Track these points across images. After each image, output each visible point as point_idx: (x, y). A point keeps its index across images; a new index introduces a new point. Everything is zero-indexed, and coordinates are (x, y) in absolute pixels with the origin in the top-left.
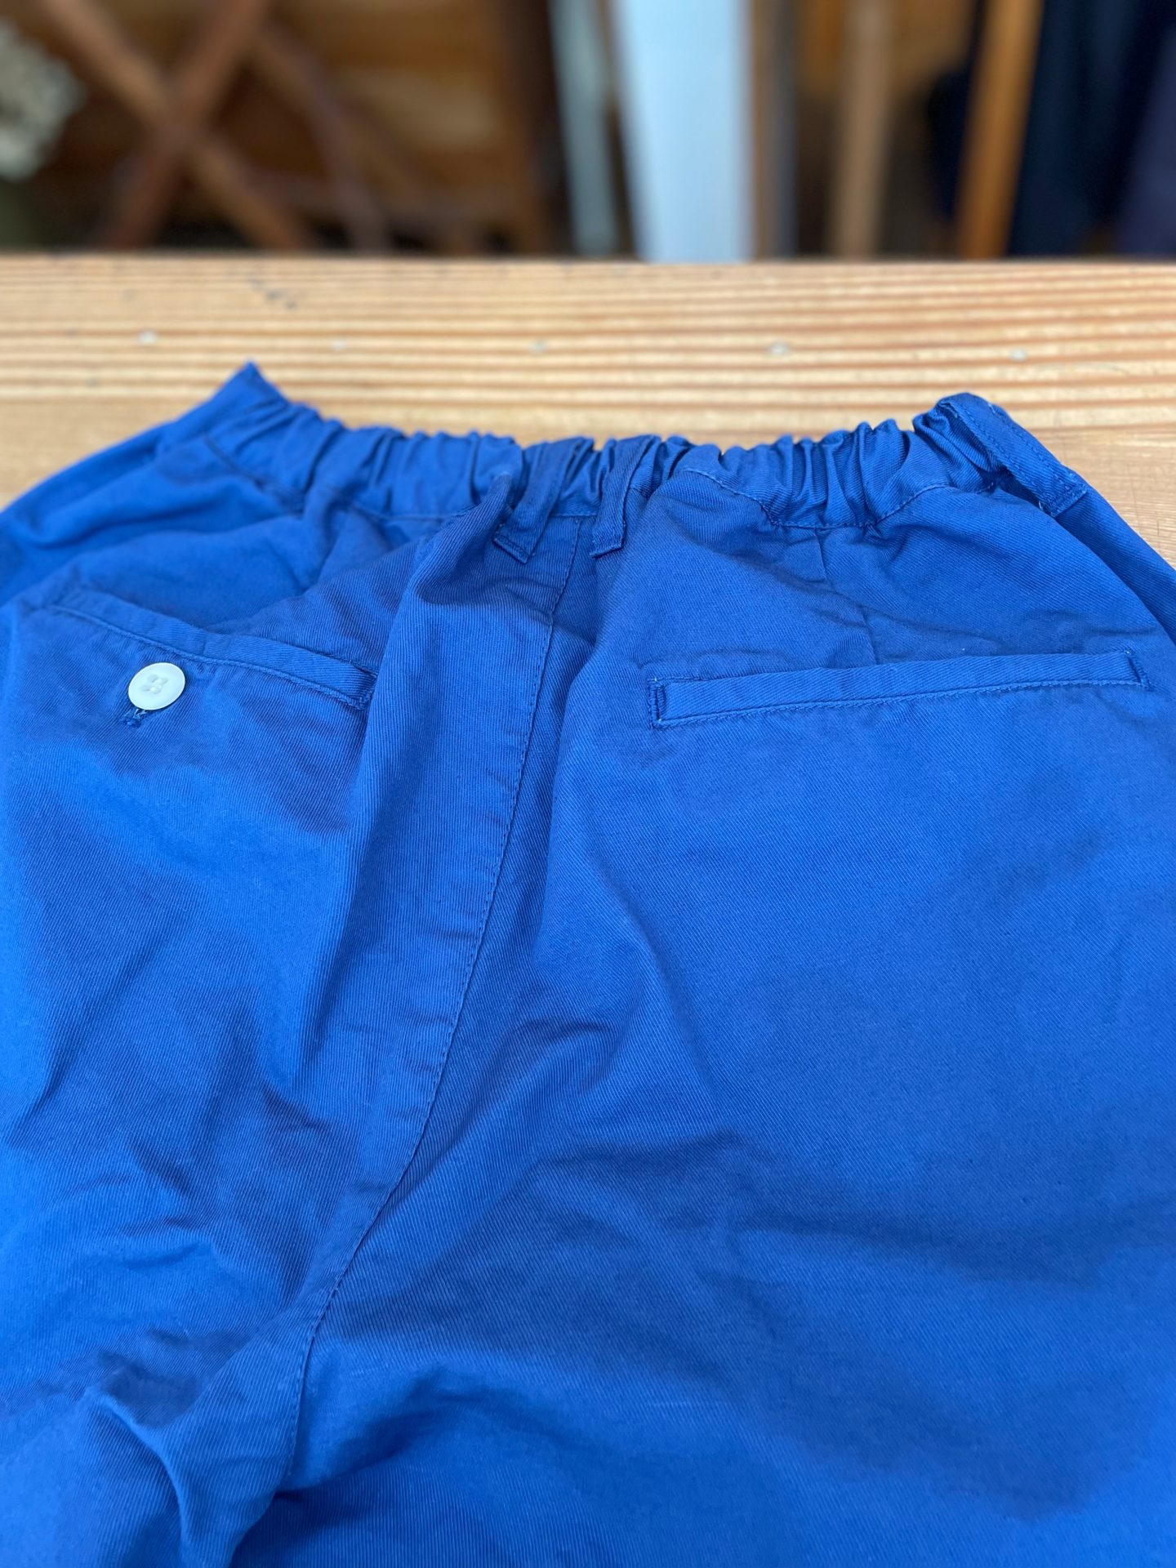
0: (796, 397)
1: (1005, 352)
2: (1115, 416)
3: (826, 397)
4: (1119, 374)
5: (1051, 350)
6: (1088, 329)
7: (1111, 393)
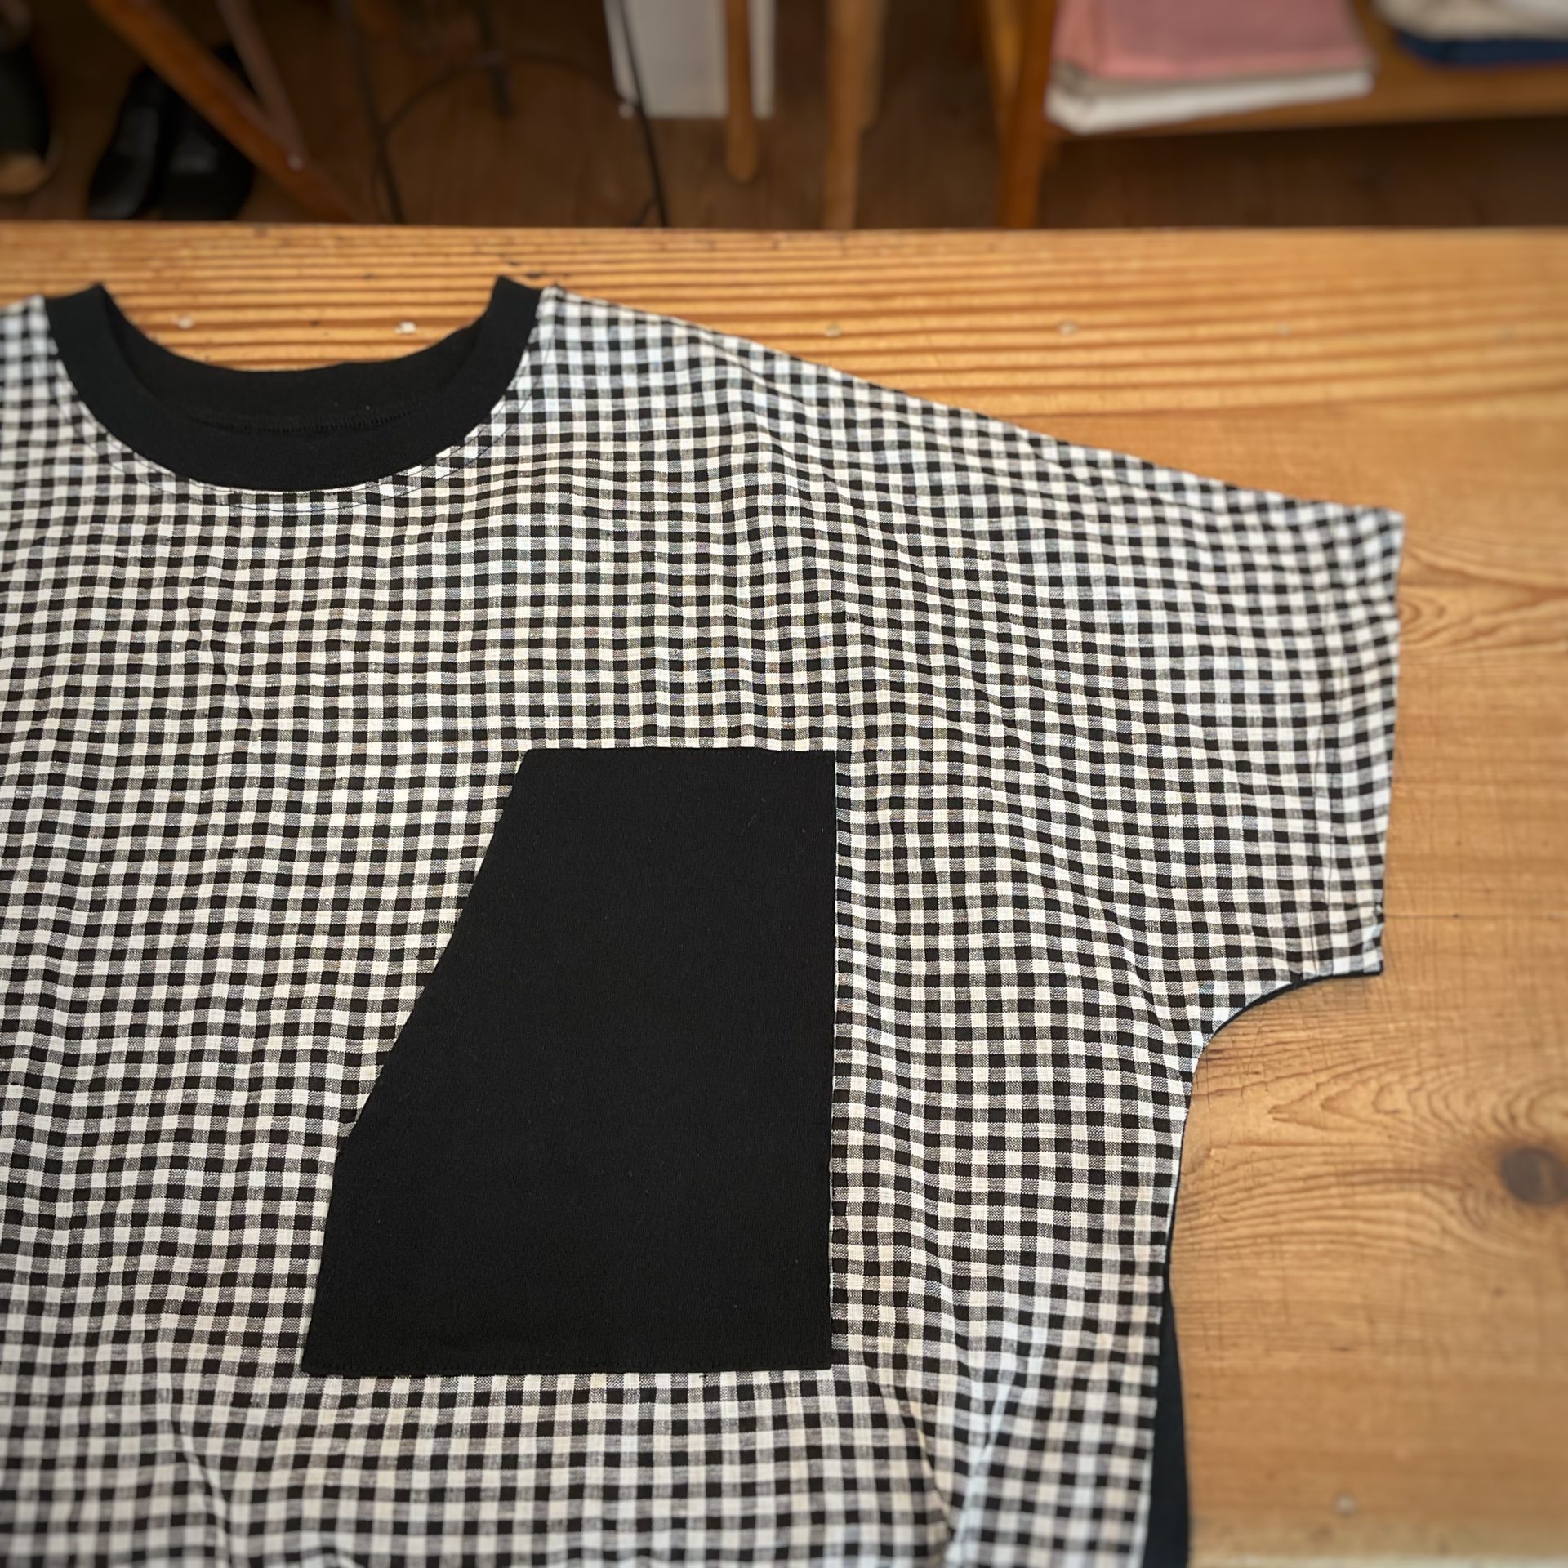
3: (1121, 377)
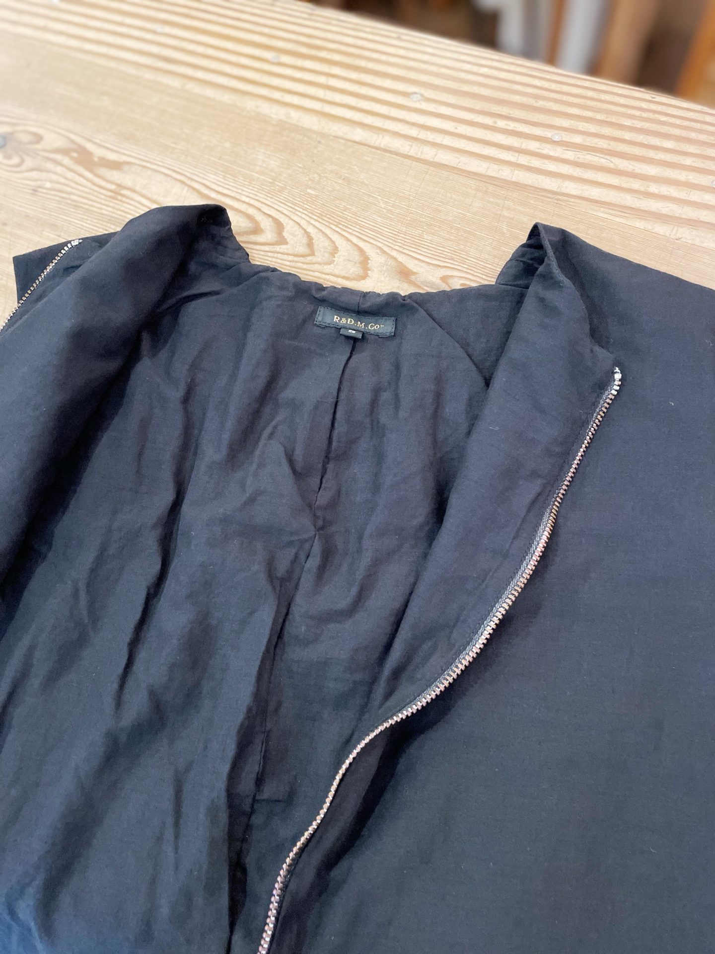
0: (413, 132)
1: (548, 134)
2: (595, 193)
4: (612, 166)
5: (577, 139)
6: (607, 131)
7: (601, 177)
